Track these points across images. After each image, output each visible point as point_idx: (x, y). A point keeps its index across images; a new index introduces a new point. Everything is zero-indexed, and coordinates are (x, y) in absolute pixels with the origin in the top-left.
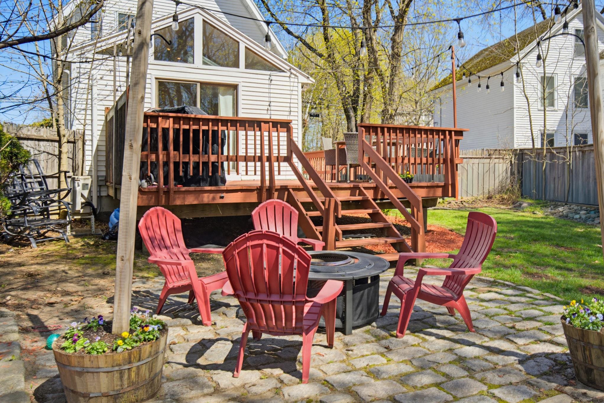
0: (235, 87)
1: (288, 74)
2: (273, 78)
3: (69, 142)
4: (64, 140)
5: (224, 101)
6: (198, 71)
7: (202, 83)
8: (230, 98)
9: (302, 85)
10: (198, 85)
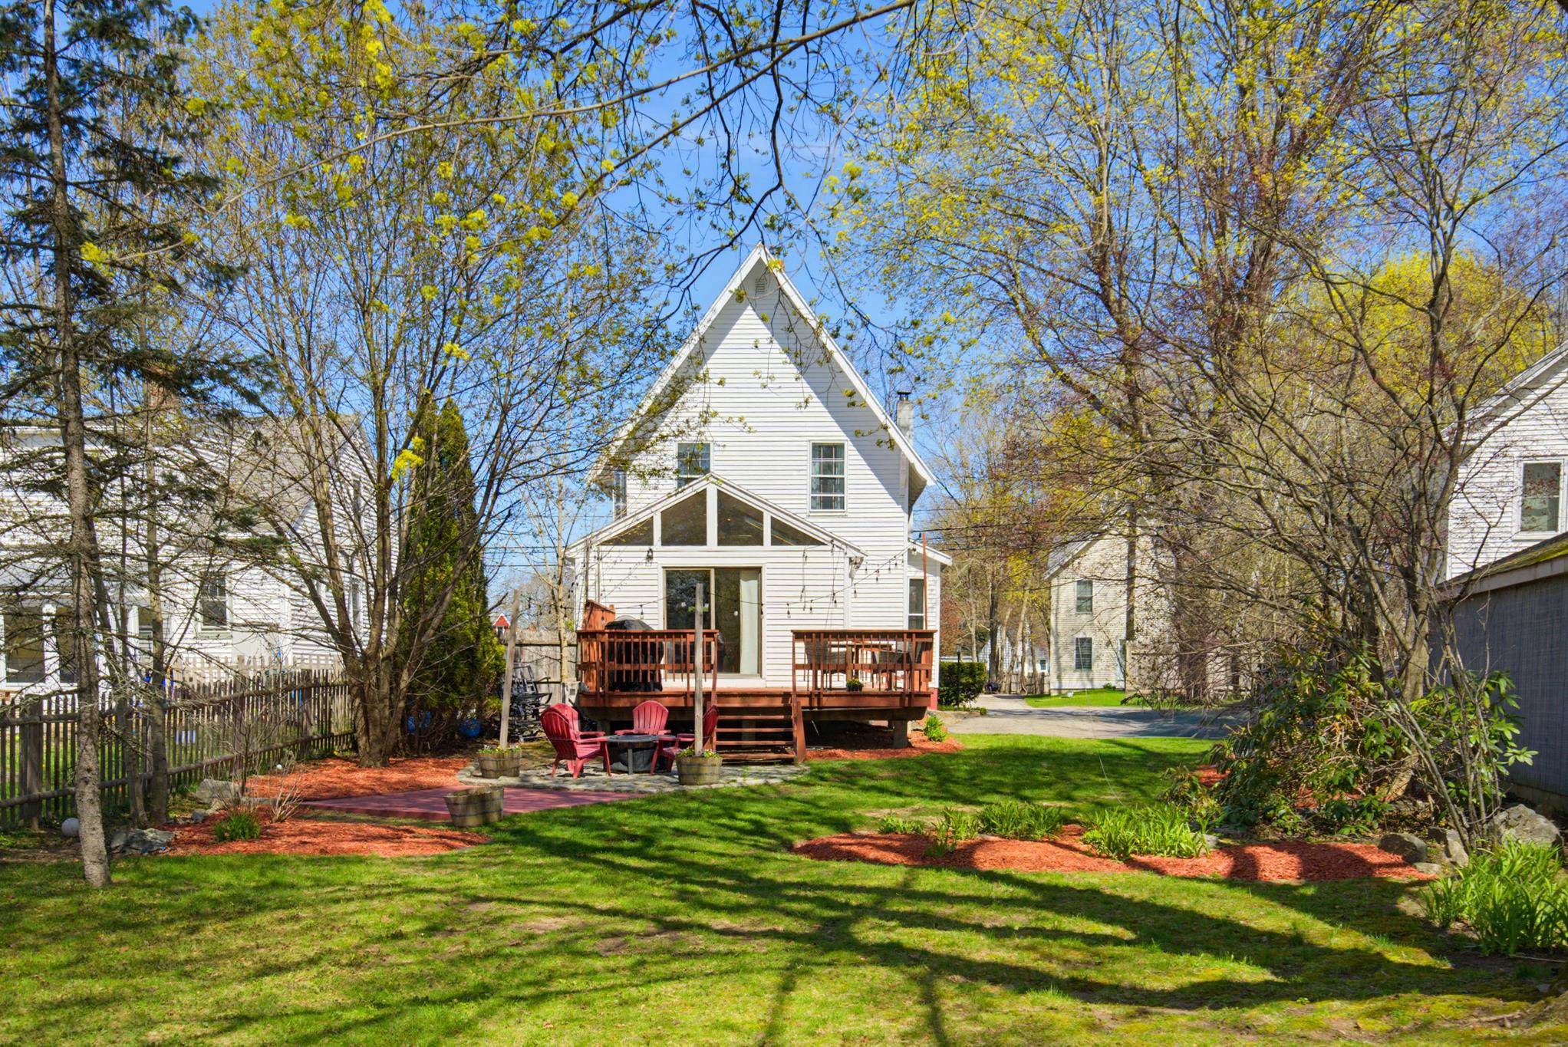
0: (758, 570)
1: (829, 547)
2: (808, 554)
3: (570, 645)
4: (565, 644)
5: (747, 588)
6: (711, 555)
7: (718, 570)
8: (754, 583)
9: (851, 561)
10: (713, 572)
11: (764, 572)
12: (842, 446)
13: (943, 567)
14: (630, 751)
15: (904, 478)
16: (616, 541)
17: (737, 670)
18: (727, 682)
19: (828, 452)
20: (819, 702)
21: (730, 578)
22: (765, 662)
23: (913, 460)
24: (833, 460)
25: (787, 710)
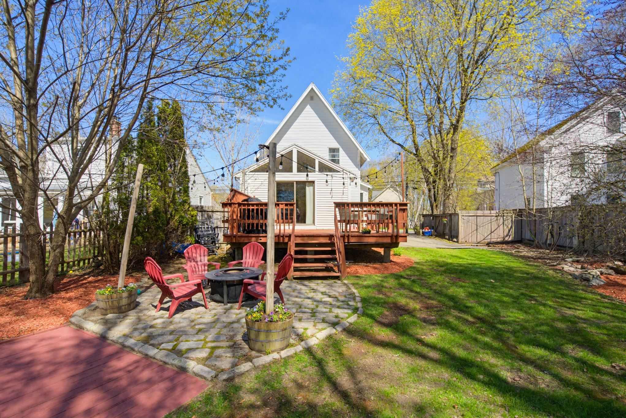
0: (313, 182)
1: (342, 173)
2: (334, 176)
5: (309, 190)
6: (295, 176)
7: (297, 182)
8: (312, 188)
9: (350, 178)
10: (295, 183)
11: (316, 183)
12: (338, 149)
13: (369, 189)
14: (225, 287)
15: (359, 159)
16: (255, 171)
17: (305, 222)
18: (300, 228)
19: (333, 151)
20: (348, 240)
21: (302, 185)
22: (316, 219)
23: (362, 152)
24: (336, 153)
25: (332, 244)
